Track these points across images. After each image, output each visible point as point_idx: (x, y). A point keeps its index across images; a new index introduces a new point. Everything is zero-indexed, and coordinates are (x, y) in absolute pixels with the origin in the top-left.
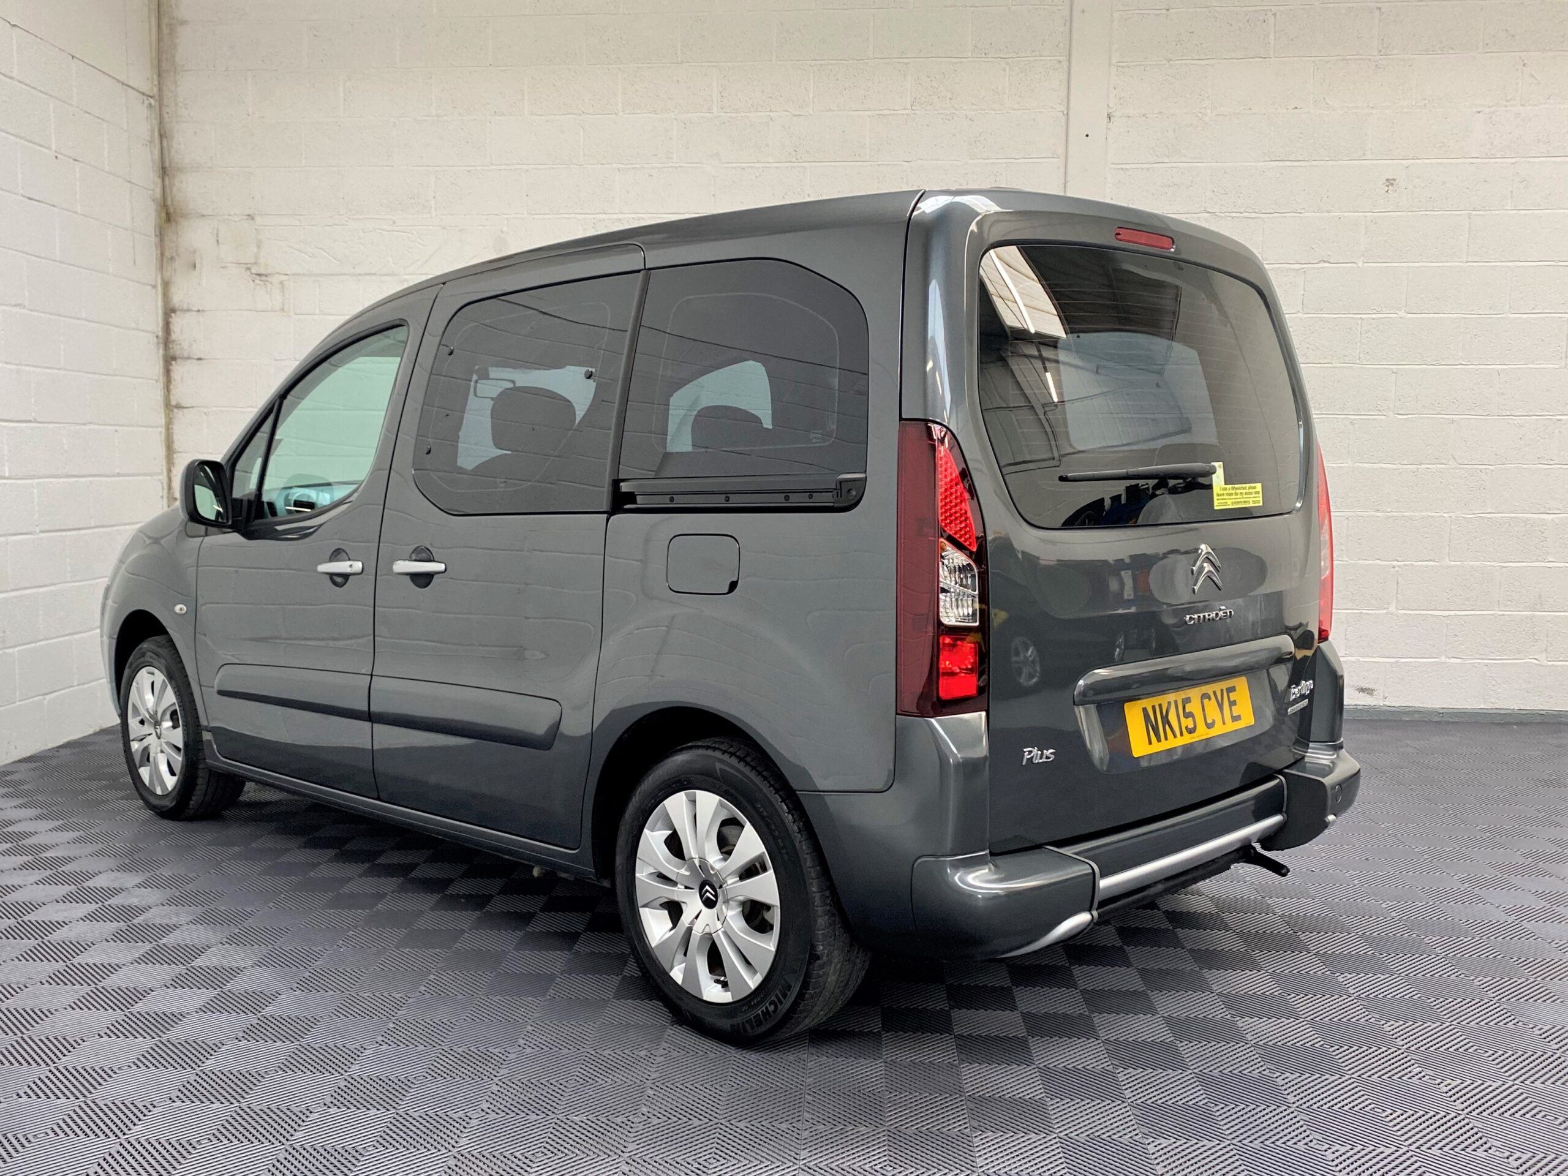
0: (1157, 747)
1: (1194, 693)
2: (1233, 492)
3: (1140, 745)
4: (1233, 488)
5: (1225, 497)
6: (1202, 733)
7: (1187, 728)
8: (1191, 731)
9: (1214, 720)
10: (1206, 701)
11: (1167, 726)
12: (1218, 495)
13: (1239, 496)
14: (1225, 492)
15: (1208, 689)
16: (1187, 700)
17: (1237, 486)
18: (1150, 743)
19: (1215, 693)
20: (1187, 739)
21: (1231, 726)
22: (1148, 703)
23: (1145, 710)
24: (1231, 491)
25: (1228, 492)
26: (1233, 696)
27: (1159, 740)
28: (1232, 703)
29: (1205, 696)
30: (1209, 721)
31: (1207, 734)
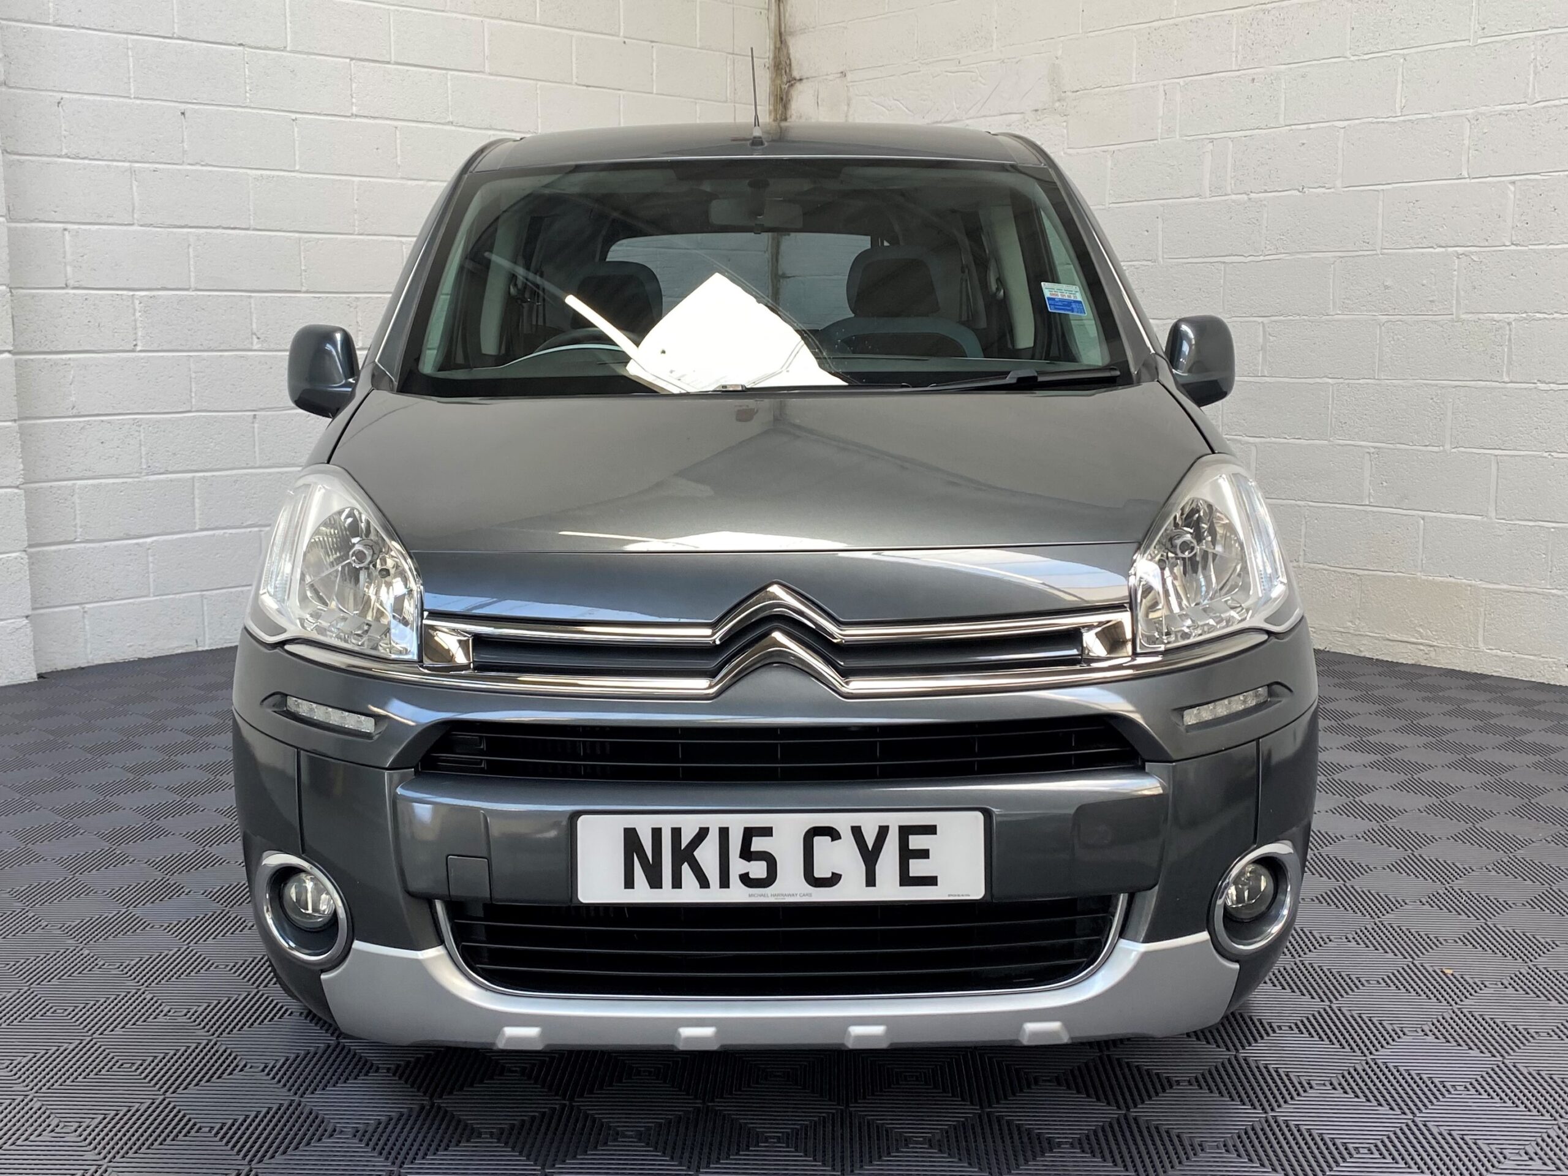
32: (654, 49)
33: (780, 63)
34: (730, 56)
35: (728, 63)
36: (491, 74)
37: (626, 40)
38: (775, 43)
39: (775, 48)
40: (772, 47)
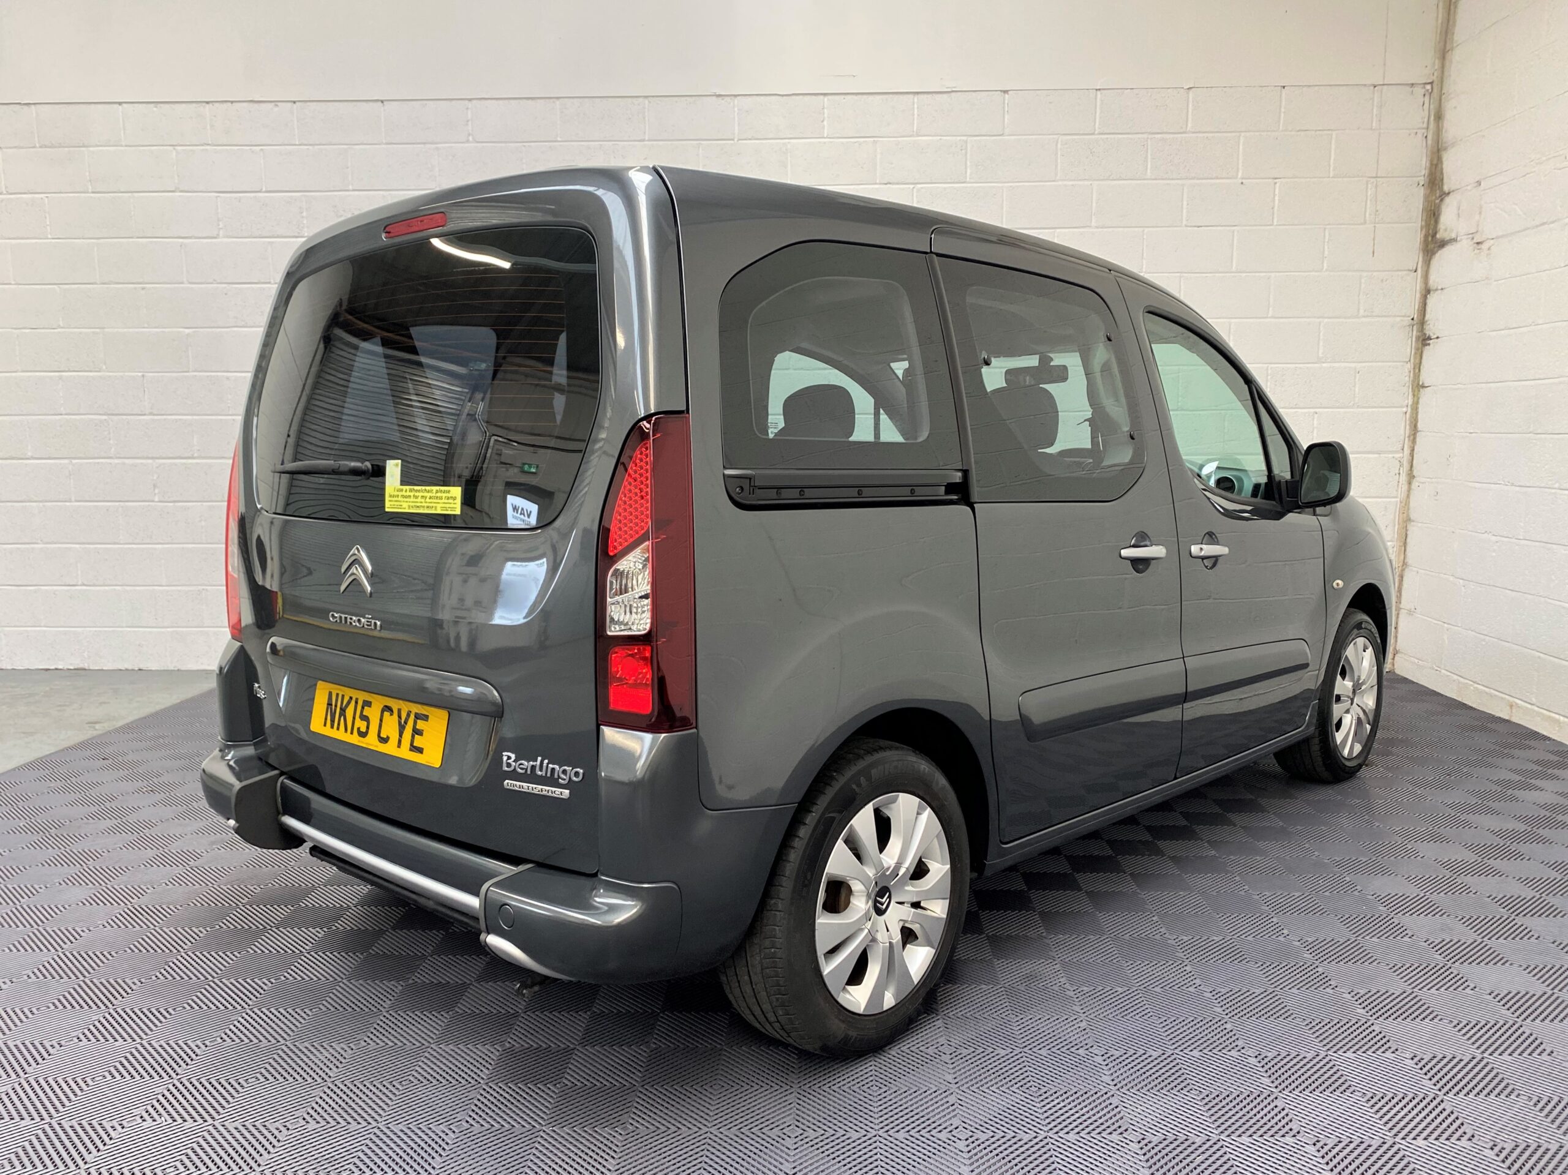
0: (328, 731)
1: (378, 702)
2: (412, 494)
3: (317, 724)
4: (411, 491)
5: (400, 499)
6: (371, 742)
7: (359, 729)
8: (363, 735)
9: (388, 738)
10: (386, 714)
11: (342, 718)
12: (390, 496)
13: (419, 500)
14: (400, 494)
15: (395, 704)
16: (367, 704)
17: (416, 488)
18: (325, 725)
19: (399, 711)
20: (354, 739)
21: (405, 753)
22: (336, 689)
23: (330, 694)
24: (408, 493)
25: (404, 493)
26: (421, 725)
27: (332, 727)
28: (417, 732)
29: (388, 709)
30: (383, 735)
31: (377, 746)
32: (1278, 185)
33: (1435, 179)
34: (1372, 180)
35: (1369, 186)
36: (1097, 227)
37: (1244, 181)
38: (1431, 161)
39: (1432, 164)
40: (1428, 165)
